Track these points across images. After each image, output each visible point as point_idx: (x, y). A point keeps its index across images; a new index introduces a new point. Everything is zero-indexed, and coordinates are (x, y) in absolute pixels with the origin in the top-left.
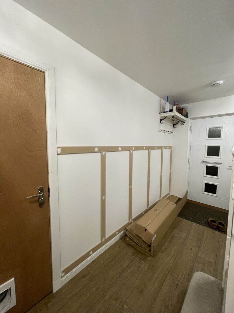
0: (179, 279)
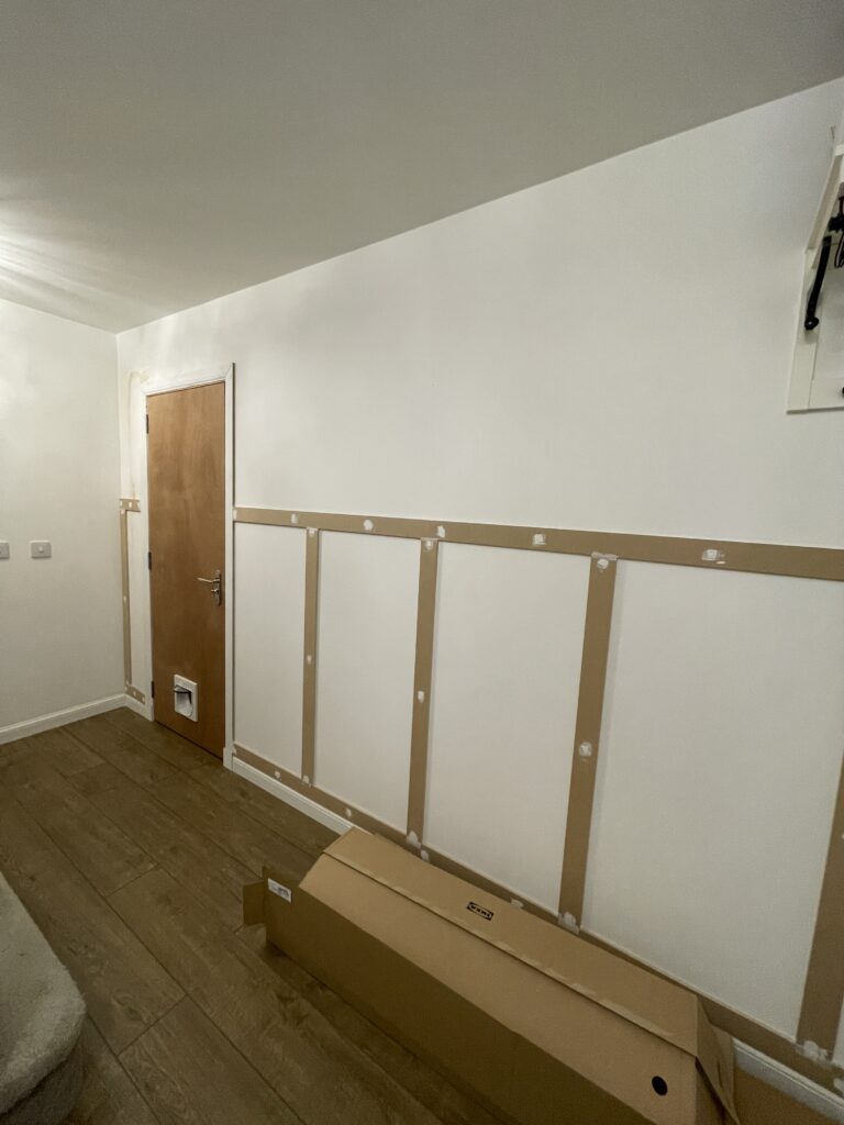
0: (152, 1029)
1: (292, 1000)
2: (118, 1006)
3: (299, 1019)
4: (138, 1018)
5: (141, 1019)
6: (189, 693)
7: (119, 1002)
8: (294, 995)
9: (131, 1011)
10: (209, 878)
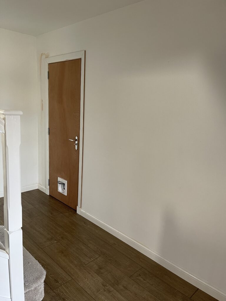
0: (62, 286)
1: (107, 286)
2: (51, 278)
3: (109, 292)
4: (57, 282)
5: (58, 282)
6: (64, 184)
7: (51, 277)
8: (108, 285)
9: (55, 280)
10: (75, 248)
